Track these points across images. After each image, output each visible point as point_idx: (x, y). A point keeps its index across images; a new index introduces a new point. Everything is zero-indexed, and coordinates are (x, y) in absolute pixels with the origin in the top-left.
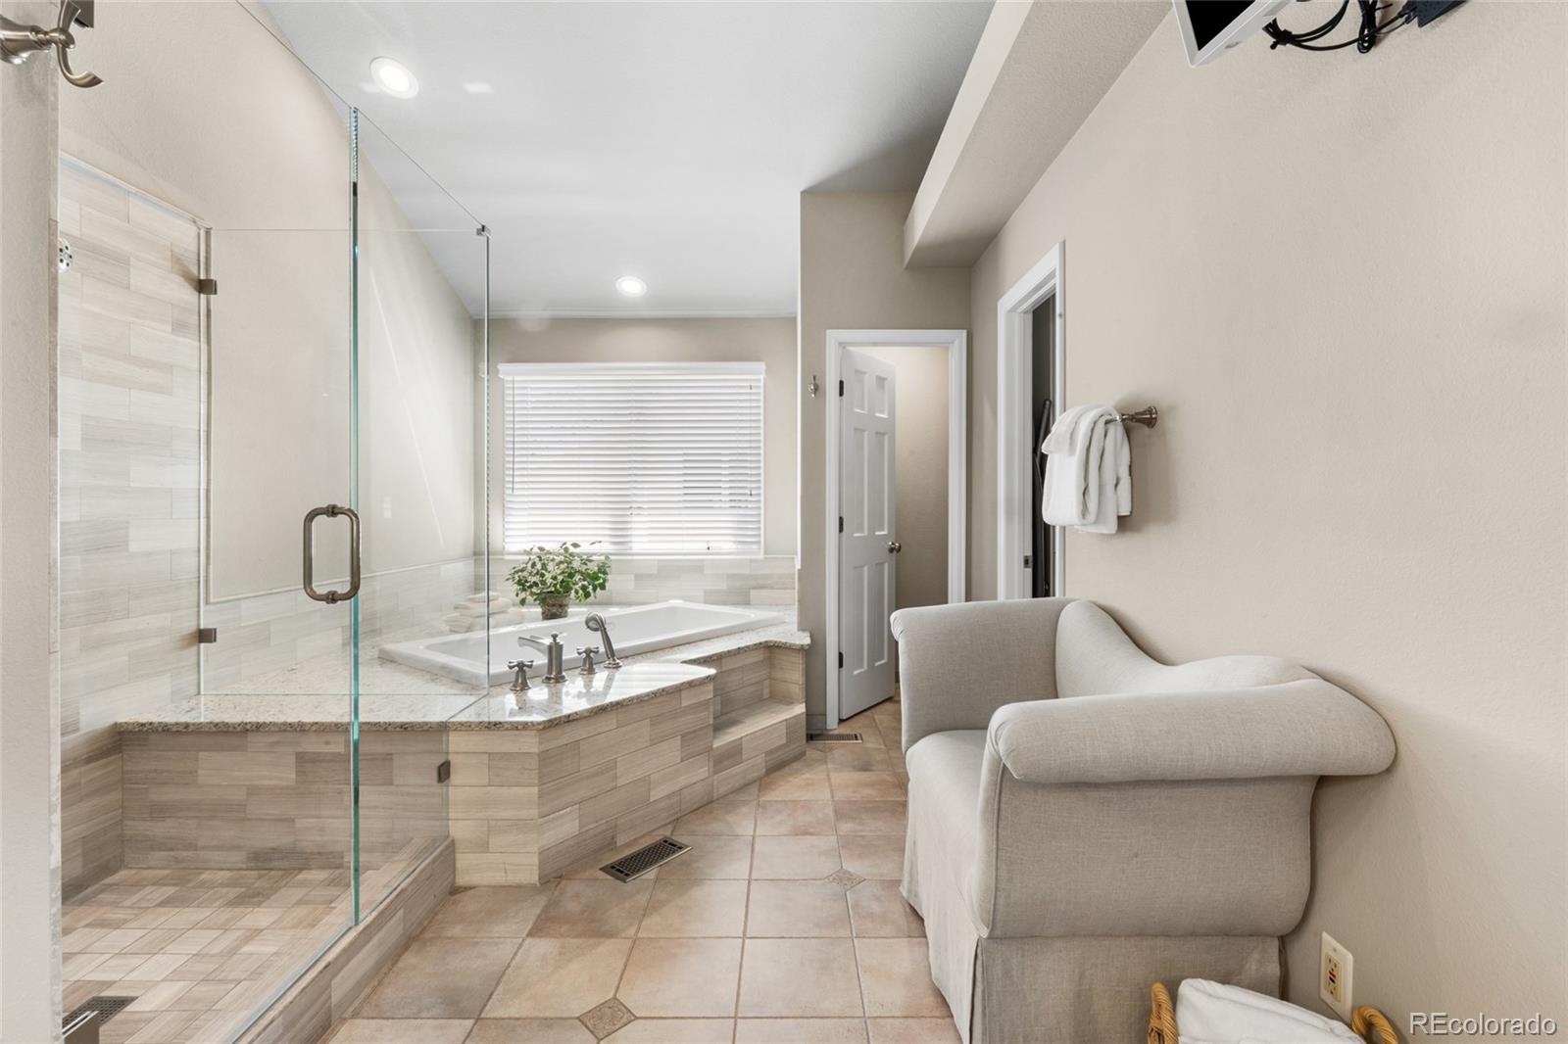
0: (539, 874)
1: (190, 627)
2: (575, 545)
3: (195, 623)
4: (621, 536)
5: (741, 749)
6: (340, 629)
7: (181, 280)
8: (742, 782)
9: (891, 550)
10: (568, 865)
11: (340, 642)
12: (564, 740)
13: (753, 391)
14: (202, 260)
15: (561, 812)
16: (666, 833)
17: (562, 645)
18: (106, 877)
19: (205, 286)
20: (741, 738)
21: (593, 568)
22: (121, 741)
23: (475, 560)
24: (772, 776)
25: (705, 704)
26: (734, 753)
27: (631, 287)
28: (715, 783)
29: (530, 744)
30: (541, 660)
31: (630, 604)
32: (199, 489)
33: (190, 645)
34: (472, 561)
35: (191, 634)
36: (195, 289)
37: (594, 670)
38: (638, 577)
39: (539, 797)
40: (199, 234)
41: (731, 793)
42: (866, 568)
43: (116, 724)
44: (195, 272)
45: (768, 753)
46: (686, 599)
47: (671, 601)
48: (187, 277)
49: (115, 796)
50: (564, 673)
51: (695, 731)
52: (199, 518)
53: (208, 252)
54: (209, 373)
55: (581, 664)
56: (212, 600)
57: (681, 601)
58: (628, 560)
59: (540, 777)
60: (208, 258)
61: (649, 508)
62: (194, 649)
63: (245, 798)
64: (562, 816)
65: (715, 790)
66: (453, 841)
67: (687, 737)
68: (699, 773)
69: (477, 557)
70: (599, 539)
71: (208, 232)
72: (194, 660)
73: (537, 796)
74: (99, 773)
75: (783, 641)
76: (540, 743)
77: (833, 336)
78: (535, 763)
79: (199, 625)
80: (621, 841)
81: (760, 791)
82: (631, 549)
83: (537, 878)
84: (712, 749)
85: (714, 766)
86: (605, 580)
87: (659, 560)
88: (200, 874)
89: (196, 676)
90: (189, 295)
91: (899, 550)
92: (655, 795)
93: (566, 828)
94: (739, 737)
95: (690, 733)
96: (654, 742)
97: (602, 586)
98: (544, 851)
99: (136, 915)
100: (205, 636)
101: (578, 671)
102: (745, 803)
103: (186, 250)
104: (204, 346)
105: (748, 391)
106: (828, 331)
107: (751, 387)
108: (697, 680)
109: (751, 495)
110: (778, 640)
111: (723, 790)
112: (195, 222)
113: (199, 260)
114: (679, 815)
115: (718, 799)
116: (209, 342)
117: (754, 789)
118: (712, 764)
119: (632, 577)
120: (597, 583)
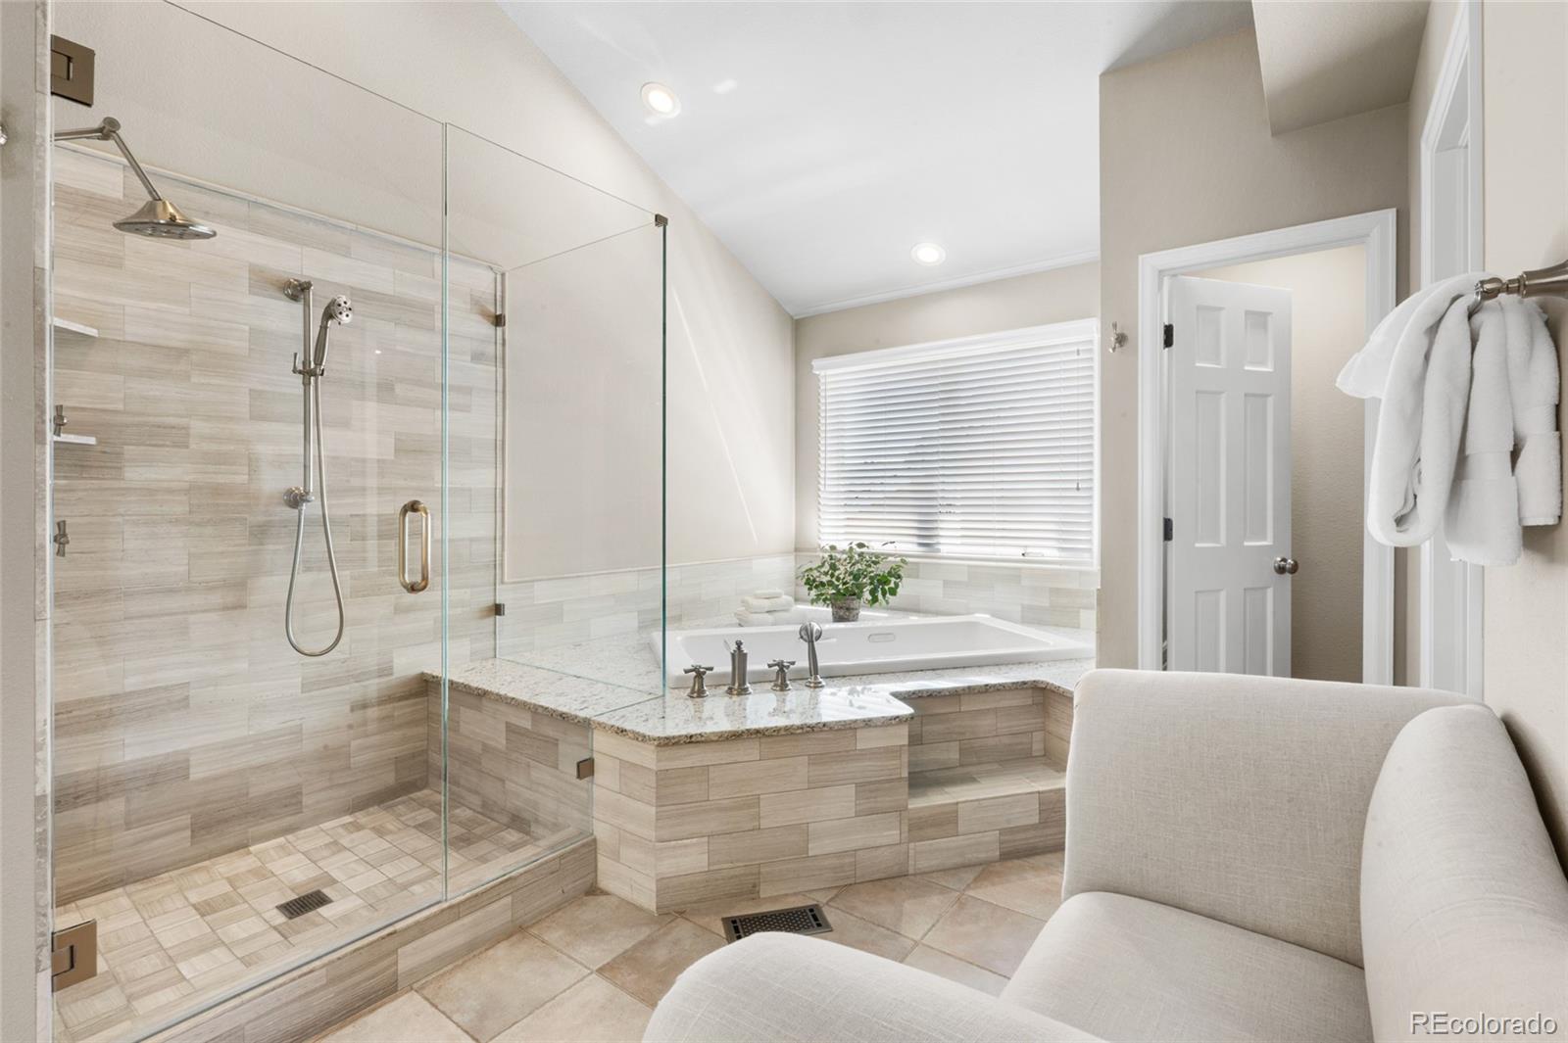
0: (657, 903)
1: (487, 600)
2: (861, 545)
3: (492, 598)
4: (927, 538)
5: (957, 816)
6: (636, 614)
7: (480, 318)
8: (958, 860)
9: (1281, 570)
10: (695, 902)
11: (635, 624)
12: (688, 762)
13: (1082, 356)
14: (498, 298)
15: (685, 841)
16: (820, 899)
17: (746, 654)
18: (412, 793)
19: (498, 321)
20: (957, 803)
21: (882, 569)
22: (425, 687)
23: (796, 556)
24: (1009, 864)
25: (889, 752)
26: (945, 821)
27: (929, 254)
28: (911, 852)
29: (648, 757)
30: (725, 666)
31: (937, 613)
32: (496, 489)
33: (488, 616)
34: (793, 557)
35: (489, 607)
36: (492, 323)
37: (787, 685)
38: (946, 583)
39: (657, 820)
40: (496, 279)
41: (938, 871)
42: (1223, 595)
43: (423, 674)
44: (492, 309)
45: (1003, 831)
46: (995, 614)
47: (977, 615)
48: (484, 314)
49: (421, 730)
50: (748, 685)
51: (879, 782)
52: (496, 512)
53: (503, 292)
54: (504, 392)
55: (774, 678)
56: (506, 579)
57: (987, 616)
58: (940, 564)
59: (657, 798)
60: (503, 297)
61: (962, 506)
62: (492, 619)
63: (481, 752)
64: (686, 846)
65: (911, 862)
66: (595, 841)
67: (865, 788)
68: (886, 835)
69: (798, 553)
70: (892, 539)
71: (503, 275)
72: (492, 629)
73: (654, 818)
74: (409, 710)
75: (1057, 684)
76: (659, 761)
77: (1149, 264)
78: (652, 780)
79: (495, 600)
80: (766, 891)
81: (976, 880)
82: (938, 551)
83: (655, 907)
84: (906, 809)
85: (910, 830)
86: (897, 585)
87: (969, 566)
88: (458, 807)
89: (493, 642)
90: (487, 329)
91: (1294, 569)
92: (814, 849)
93: (690, 860)
94: (955, 801)
95: (870, 783)
96: (813, 785)
97: (893, 592)
98: (663, 878)
99: (400, 829)
100: (498, 609)
101: (769, 686)
102: (944, 890)
103: (484, 293)
104: (500, 370)
105: (1076, 357)
106: (1140, 257)
107: (1078, 352)
108: (877, 719)
109: (1078, 489)
110: (1051, 681)
111: (923, 864)
112: (492, 269)
113: (496, 300)
114: (852, 881)
115: (915, 875)
116: (504, 368)
117: (969, 876)
118: (905, 828)
119: (942, 582)
120: (886, 587)
